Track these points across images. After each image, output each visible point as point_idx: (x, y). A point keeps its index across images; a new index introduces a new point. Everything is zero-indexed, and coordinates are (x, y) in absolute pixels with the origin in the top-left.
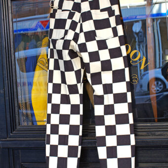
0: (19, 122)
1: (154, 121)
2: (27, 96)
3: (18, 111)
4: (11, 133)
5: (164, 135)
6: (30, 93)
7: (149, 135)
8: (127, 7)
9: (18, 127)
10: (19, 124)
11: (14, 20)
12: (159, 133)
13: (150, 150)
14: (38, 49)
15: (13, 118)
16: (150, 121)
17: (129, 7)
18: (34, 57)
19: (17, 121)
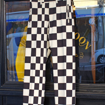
0: (7, 79)
1: (93, 83)
2: (13, 63)
3: (7, 72)
4: (2, 85)
5: (98, 92)
6: (15, 60)
7: (88, 92)
8: (86, 8)
9: (6, 82)
10: (7, 80)
11: (7, 14)
12: (95, 90)
13: (89, 101)
14: (22, 33)
15: (3, 76)
16: (90, 83)
17: (87, 9)
18: (18, 37)
19: (6, 78)
